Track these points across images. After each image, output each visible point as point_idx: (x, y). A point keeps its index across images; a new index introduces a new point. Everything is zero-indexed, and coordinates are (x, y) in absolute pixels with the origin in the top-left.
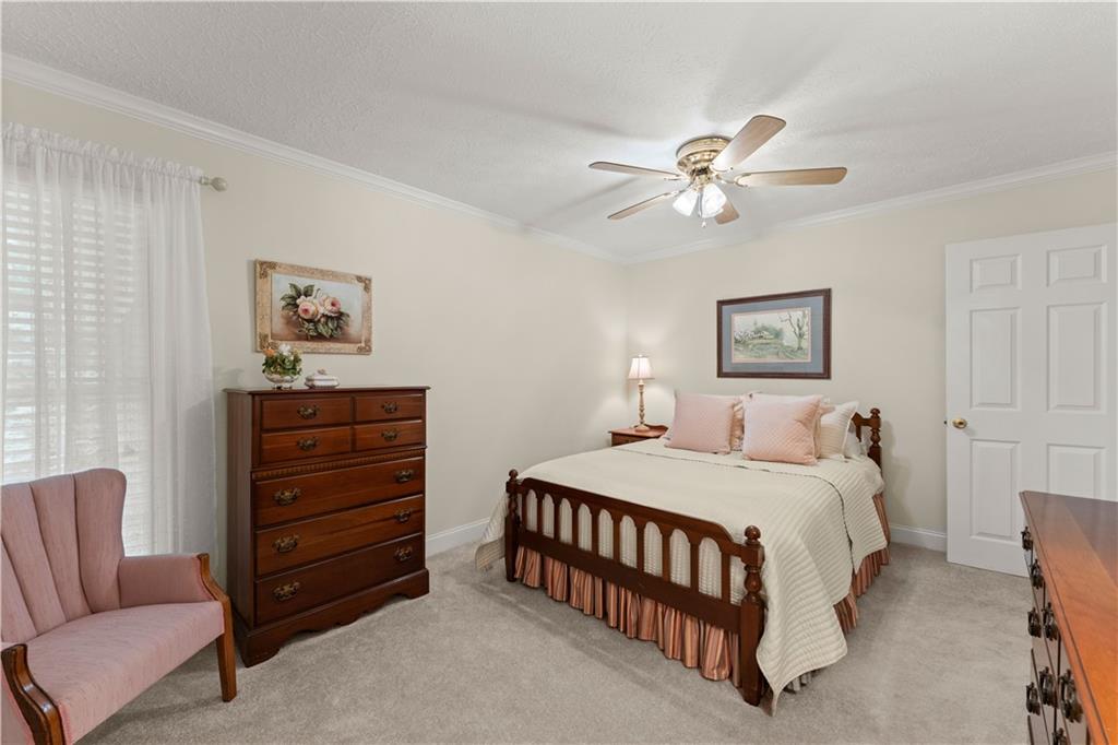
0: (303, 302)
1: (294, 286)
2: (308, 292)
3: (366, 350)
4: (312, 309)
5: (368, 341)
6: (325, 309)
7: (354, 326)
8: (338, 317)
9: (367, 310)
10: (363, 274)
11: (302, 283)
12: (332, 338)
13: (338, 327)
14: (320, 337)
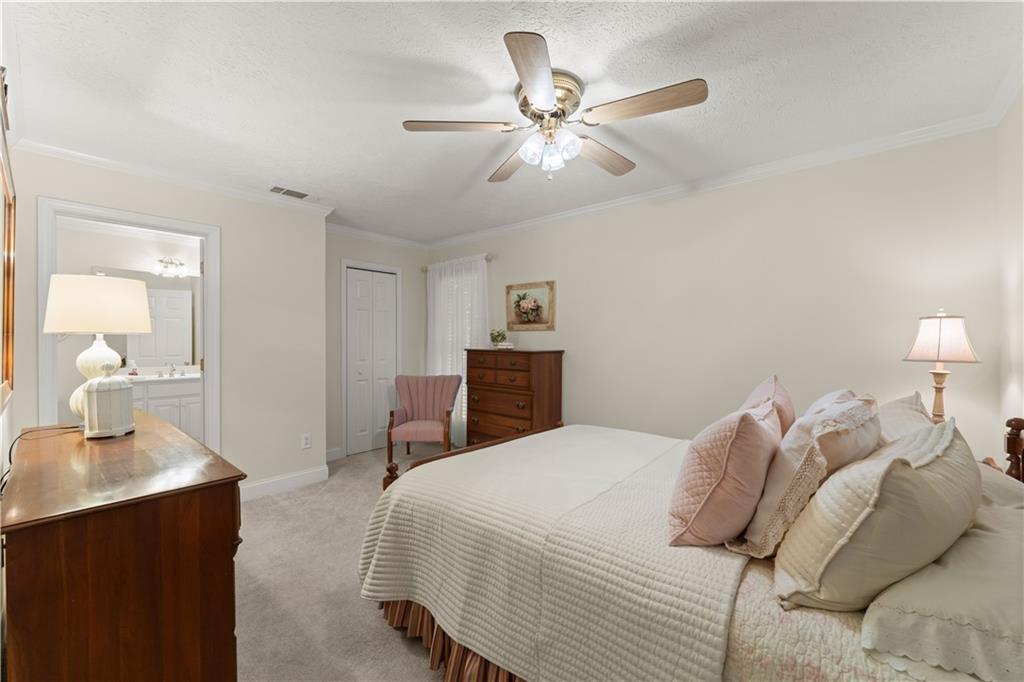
0: (524, 304)
1: (519, 296)
2: (524, 298)
3: (551, 328)
4: (526, 306)
5: (553, 322)
6: (531, 305)
7: (545, 314)
8: (537, 309)
9: (552, 302)
10: (549, 279)
11: (522, 292)
12: (535, 322)
13: (537, 315)
14: (529, 322)
